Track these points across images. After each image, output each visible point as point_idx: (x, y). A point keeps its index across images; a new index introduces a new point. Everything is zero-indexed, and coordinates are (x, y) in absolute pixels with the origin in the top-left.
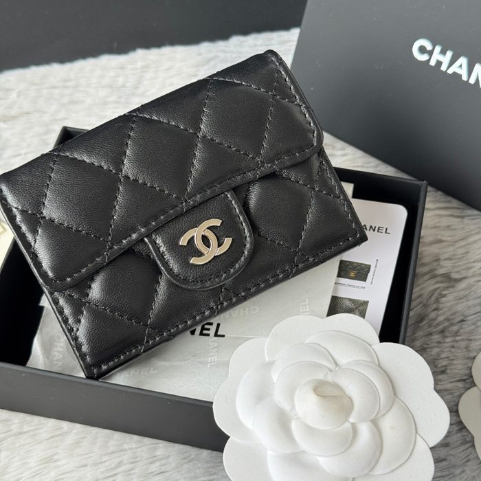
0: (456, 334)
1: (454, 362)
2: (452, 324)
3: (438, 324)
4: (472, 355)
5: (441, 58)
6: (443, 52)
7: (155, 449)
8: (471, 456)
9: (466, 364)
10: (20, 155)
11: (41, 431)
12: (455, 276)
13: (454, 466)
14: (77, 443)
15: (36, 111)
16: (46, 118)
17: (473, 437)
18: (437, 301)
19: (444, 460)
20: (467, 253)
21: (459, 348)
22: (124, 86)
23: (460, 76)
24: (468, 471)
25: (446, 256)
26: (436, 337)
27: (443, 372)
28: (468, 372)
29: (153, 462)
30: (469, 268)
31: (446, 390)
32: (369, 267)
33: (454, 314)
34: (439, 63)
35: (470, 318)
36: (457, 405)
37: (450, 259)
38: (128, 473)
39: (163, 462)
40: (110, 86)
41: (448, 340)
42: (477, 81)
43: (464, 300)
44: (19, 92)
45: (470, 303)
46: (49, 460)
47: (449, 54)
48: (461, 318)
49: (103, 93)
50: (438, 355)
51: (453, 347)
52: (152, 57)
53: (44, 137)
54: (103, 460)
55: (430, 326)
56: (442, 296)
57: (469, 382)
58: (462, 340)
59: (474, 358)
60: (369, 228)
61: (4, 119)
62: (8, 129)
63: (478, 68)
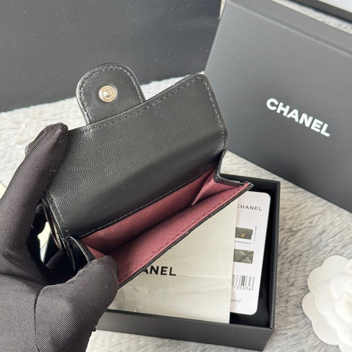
0: (298, 263)
1: (298, 279)
2: (295, 257)
3: (288, 258)
4: (307, 274)
5: (283, 109)
6: (284, 106)
7: (139, 341)
8: (311, 332)
9: (303, 279)
12: (295, 229)
13: (302, 338)
17: (311, 322)
18: (286, 244)
19: (297, 335)
20: (300, 215)
21: (300, 271)
23: (294, 119)
24: (310, 341)
25: (289, 217)
26: (287, 265)
27: (292, 285)
28: (305, 284)
29: (138, 349)
30: (302, 224)
31: (294, 295)
32: (252, 231)
33: (296, 251)
34: (282, 112)
35: (305, 253)
36: (301, 303)
37: (291, 219)
39: (145, 348)
41: (294, 267)
42: (304, 122)
43: (300, 242)
44: (26, 124)
45: (304, 244)
47: (288, 107)
48: (300, 253)
51: (296, 270)
55: (283, 259)
56: (288, 241)
57: (306, 290)
58: (301, 266)
59: (308, 276)
60: (249, 207)
61: (19, 142)
62: (23, 148)
63: (304, 116)
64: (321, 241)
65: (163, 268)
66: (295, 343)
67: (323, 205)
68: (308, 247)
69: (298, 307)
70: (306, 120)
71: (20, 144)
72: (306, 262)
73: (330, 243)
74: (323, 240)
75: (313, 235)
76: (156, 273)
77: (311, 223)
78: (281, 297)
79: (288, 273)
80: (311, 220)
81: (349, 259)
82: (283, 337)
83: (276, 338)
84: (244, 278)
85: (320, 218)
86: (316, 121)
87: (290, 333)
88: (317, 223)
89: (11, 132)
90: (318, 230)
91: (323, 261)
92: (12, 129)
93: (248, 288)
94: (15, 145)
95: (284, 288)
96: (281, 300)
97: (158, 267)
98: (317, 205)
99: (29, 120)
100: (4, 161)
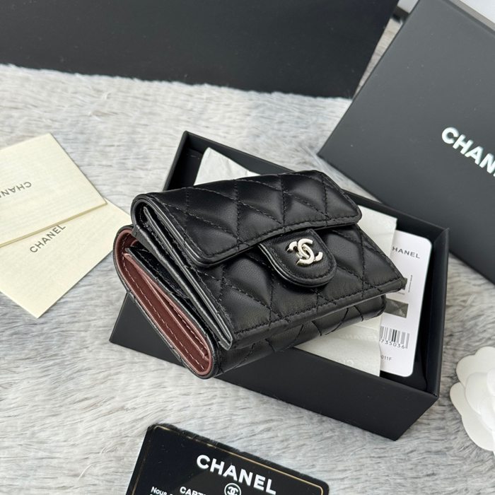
4: (457, 360)
5: (463, 144)
6: (466, 141)
8: (460, 429)
9: (452, 366)
10: (113, 146)
11: (149, 364)
13: (450, 434)
14: (179, 377)
15: (123, 113)
16: (132, 121)
17: (461, 416)
21: (448, 354)
22: (191, 110)
23: (474, 160)
24: (459, 438)
28: (454, 372)
30: (456, 299)
32: (407, 280)
35: (457, 334)
36: (449, 393)
38: (221, 404)
39: (246, 400)
40: (181, 108)
42: (486, 166)
44: (109, 94)
45: (456, 324)
46: (159, 386)
47: (470, 143)
48: (449, 333)
49: (176, 112)
52: (214, 92)
53: (133, 136)
54: (202, 392)
57: (455, 379)
58: (451, 349)
59: (457, 363)
60: (404, 252)
61: (97, 113)
62: (101, 122)
63: (489, 157)
64: (476, 325)
66: (440, 438)
67: (480, 285)
68: (460, 329)
69: (445, 397)
70: (490, 164)
71: (97, 116)
72: (457, 344)
73: (489, 328)
74: (479, 324)
75: (467, 316)
77: (464, 301)
80: (465, 298)
82: (424, 427)
84: (395, 333)
85: (475, 298)
87: (434, 424)
89: (88, 99)
90: (472, 312)
91: (476, 351)
92: (90, 95)
93: (401, 345)
94: (90, 116)
98: (473, 282)
99: (113, 90)
100: (74, 130)
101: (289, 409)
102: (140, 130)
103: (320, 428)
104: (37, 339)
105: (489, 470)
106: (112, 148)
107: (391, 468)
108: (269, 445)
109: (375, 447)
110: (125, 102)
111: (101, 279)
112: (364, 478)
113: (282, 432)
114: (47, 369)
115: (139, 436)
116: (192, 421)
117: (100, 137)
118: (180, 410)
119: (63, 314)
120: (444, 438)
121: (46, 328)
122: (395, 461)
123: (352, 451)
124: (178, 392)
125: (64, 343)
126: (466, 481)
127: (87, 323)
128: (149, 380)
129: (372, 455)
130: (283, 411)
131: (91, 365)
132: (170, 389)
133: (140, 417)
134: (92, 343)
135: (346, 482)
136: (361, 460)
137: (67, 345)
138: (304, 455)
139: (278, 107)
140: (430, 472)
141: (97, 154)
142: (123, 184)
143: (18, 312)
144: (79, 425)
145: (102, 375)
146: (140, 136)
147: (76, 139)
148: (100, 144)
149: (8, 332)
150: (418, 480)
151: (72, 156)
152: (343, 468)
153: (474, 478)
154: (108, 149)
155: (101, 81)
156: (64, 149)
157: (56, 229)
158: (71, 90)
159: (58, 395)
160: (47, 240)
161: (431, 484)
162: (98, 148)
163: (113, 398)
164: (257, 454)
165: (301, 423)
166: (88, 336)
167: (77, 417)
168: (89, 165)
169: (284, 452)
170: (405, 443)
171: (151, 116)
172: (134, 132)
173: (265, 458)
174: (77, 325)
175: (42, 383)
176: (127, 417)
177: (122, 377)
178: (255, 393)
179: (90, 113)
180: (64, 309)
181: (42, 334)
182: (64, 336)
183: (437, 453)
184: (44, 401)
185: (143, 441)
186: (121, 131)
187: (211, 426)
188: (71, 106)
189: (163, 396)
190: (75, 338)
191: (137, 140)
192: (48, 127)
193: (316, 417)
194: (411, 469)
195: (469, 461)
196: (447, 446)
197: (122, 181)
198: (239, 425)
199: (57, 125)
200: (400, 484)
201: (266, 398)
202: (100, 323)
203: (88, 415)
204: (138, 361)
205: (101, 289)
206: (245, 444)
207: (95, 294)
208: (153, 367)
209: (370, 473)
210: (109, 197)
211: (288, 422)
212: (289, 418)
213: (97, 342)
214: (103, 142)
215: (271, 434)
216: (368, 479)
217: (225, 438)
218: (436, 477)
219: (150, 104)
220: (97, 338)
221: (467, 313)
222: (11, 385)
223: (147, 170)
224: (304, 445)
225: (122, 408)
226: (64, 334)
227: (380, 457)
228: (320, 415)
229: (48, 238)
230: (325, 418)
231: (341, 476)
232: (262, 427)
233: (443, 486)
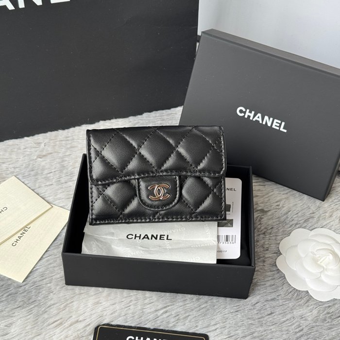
0: (270, 234)
1: (271, 245)
2: (268, 230)
3: (262, 230)
4: (278, 242)
5: (250, 114)
6: (250, 112)
7: (145, 294)
8: (285, 282)
9: (276, 246)
10: (52, 172)
11: (90, 292)
12: (266, 210)
13: (278, 287)
14: (109, 295)
15: (55, 152)
16: (60, 155)
17: (284, 275)
18: (260, 220)
19: (273, 285)
20: (269, 200)
21: (272, 239)
23: (259, 121)
24: (285, 288)
25: (260, 202)
26: (262, 236)
27: (267, 250)
28: (277, 249)
29: (145, 299)
30: (272, 206)
31: (270, 257)
32: (230, 206)
33: (268, 225)
34: (249, 116)
36: (275, 263)
37: (262, 203)
38: (135, 305)
39: (151, 298)
41: (267, 236)
42: (266, 123)
43: (271, 220)
45: (274, 221)
46: (98, 303)
48: (271, 227)
50: (264, 243)
51: (270, 239)
52: (107, 124)
53: (62, 164)
55: (258, 231)
56: (261, 218)
57: (279, 253)
58: (273, 236)
59: (279, 243)
61: (40, 157)
62: (43, 161)
63: (266, 118)
64: (287, 218)
65: (161, 235)
66: (273, 291)
67: (287, 194)
68: (278, 223)
69: (273, 266)
70: (268, 121)
71: (40, 158)
72: (277, 232)
73: (295, 218)
74: (289, 216)
75: (281, 214)
76: (156, 238)
77: (278, 205)
78: (259, 259)
79: (263, 241)
81: (311, 230)
82: (262, 287)
83: (257, 288)
84: (227, 237)
85: (285, 202)
86: (276, 121)
87: (268, 284)
88: (283, 205)
89: (33, 150)
90: (284, 210)
91: (290, 233)
92: (34, 147)
93: (232, 242)
95: (260, 252)
96: (259, 260)
97: (157, 235)
98: (282, 193)
99: (46, 141)
100: (28, 170)
101: (178, 297)
102: (66, 159)
103: (198, 303)
104: (23, 295)
105: (306, 303)
106: (51, 174)
107: (244, 316)
108: (167, 321)
109: (233, 306)
110: (56, 145)
111: (55, 251)
112: (228, 326)
113: (175, 311)
114: (31, 310)
115: (90, 335)
116: (120, 318)
117: (43, 170)
118: (112, 314)
119: (36, 277)
120: (276, 290)
121: (27, 287)
122: (246, 312)
123: (219, 312)
124: (109, 304)
125: (39, 293)
126: (293, 312)
127: (50, 278)
128: (91, 301)
129: (232, 311)
130: (174, 299)
131: (56, 301)
132: (104, 303)
133: (88, 323)
134: (55, 289)
135: (218, 331)
136: (225, 316)
137: (41, 294)
138: (190, 321)
139: (147, 121)
140: (269, 312)
141: (42, 180)
142: (61, 193)
143: (9, 282)
144: (53, 337)
145: (63, 305)
146: (66, 162)
147: (30, 174)
148: (44, 173)
149: (5, 295)
150: (262, 319)
151: (29, 185)
152: (215, 323)
153: (298, 309)
154: (49, 175)
155: (39, 137)
156: (23, 182)
157: (25, 229)
158: (22, 147)
159: (39, 323)
160: (21, 237)
161: (271, 319)
162: (43, 177)
163: (71, 317)
164: (161, 328)
165: (186, 303)
166: (52, 285)
167: (51, 333)
168: (39, 188)
169: (177, 323)
170: (251, 300)
171: (72, 149)
172: (63, 161)
173: (167, 329)
174: (44, 280)
175: (29, 319)
176: (80, 326)
177: (75, 303)
178: (156, 293)
179: (35, 158)
180: (36, 274)
181: (25, 291)
182: (38, 289)
183: (273, 300)
184: (31, 329)
185: (93, 337)
186: (55, 163)
187: (132, 319)
188: (24, 157)
189: (100, 308)
190: (45, 289)
191: (65, 165)
192: (13, 172)
193: (195, 297)
194: (257, 314)
195: (293, 300)
196: (278, 294)
197: (60, 191)
198: (148, 313)
199: (17, 170)
200: (251, 324)
201: (163, 294)
202: (58, 276)
203: (58, 330)
204: (83, 292)
205: (56, 256)
206: (153, 324)
207: (52, 261)
208: (92, 293)
209: (231, 322)
210: (54, 203)
211: (177, 304)
212: (179, 302)
213: (58, 288)
214: (46, 172)
215: (168, 314)
216: (231, 325)
217: (141, 323)
218: (274, 315)
219: (70, 142)
220: (57, 285)
221: (281, 212)
222: (11, 324)
223: (73, 181)
224: (189, 315)
225: (77, 321)
226: (38, 288)
227: (237, 311)
228: (197, 296)
229: (21, 236)
230: (201, 296)
231: (214, 328)
232: (162, 312)
233: (278, 319)
